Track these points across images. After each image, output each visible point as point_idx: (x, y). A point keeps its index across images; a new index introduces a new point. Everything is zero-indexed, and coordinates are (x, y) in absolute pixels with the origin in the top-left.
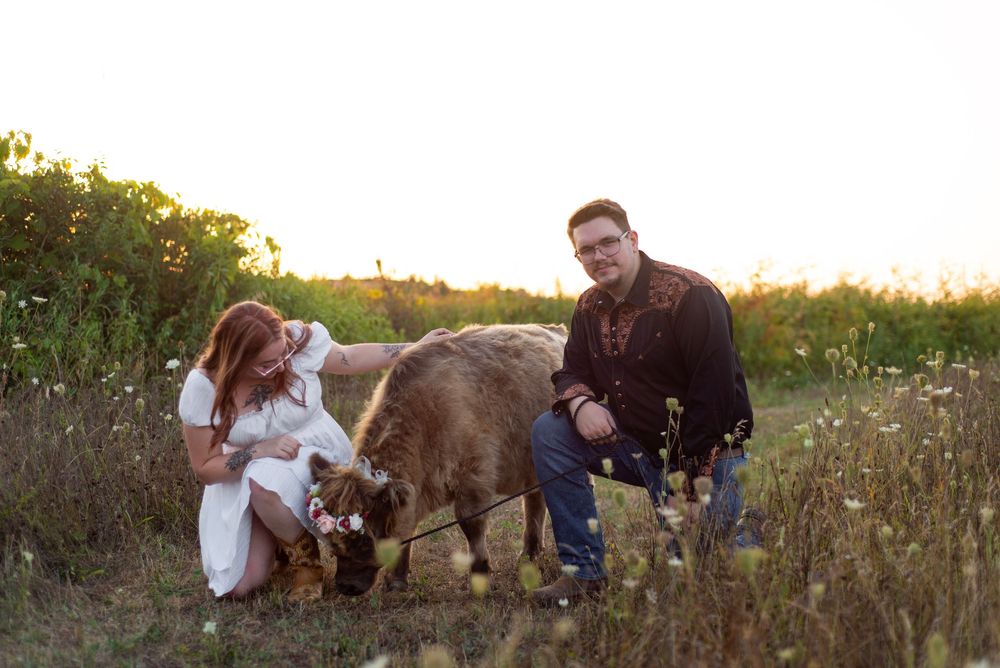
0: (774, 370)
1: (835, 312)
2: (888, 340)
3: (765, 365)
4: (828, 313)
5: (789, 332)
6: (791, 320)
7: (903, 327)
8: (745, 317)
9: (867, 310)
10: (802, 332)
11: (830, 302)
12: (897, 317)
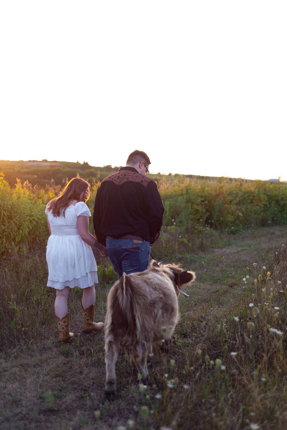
0: (226, 225)
1: (254, 196)
2: (276, 209)
3: (223, 222)
4: (251, 197)
5: (233, 207)
6: (235, 202)
7: (282, 203)
8: (215, 201)
9: (267, 195)
10: (239, 207)
11: (251, 193)
12: (280, 198)
